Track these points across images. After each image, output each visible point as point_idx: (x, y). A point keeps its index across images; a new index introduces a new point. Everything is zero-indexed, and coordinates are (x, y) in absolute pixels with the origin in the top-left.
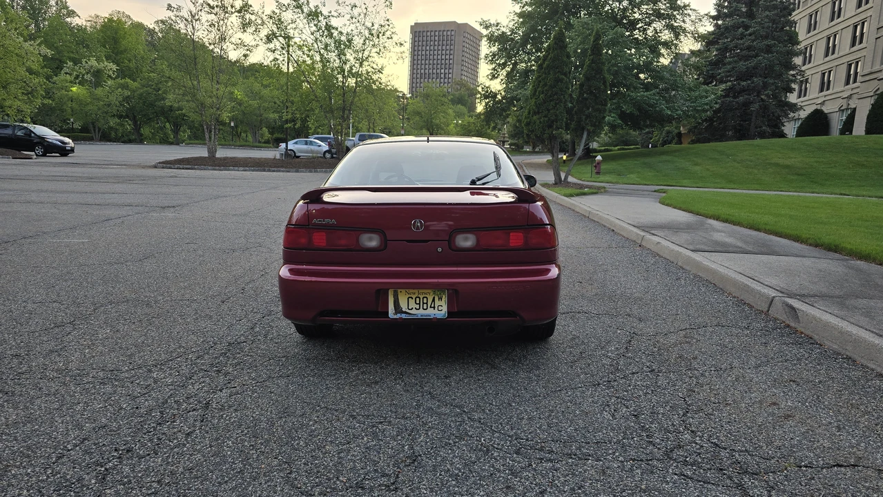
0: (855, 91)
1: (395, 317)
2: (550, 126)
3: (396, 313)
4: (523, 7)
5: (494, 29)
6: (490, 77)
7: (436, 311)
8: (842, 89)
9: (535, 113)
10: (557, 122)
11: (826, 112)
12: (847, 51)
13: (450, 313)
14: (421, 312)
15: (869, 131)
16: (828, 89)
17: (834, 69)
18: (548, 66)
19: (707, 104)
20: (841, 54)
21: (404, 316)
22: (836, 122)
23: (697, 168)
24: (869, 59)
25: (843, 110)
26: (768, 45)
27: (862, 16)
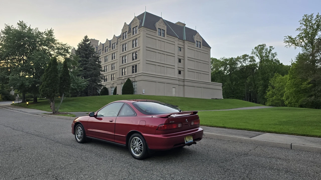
0: (114, 82)
2: (53, 92)
3: (186, 142)
7: (191, 140)
8: (111, 81)
11: (107, 88)
12: (111, 71)
15: (123, 94)
16: (106, 81)
17: (108, 75)
19: (84, 85)
20: (109, 72)
22: (111, 91)
23: (87, 105)
24: (119, 74)
25: (112, 88)
26: (94, 68)
27: (114, 62)
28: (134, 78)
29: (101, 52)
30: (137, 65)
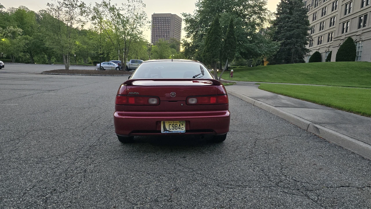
0: (331, 44)
1: (164, 132)
2: (213, 57)
3: (164, 131)
4: (200, 8)
5: (188, 17)
6: (187, 37)
7: (181, 130)
8: (326, 43)
9: (207, 52)
10: (216, 56)
11: (320, 53)
12: (328, 29)
13: (186, 131)
14: (175, 130)
15: (337, 60)
16: (321, 43)
17: (323, 35)
18: (212, 32)
19: (274, 49)
20: (326, 30)
21: (167, 132)
22: (324, 57)
24: (336, 32)
25: (327, 52)
26: (298, 26)
27: (334, 15)
28: (359, 36)
29: (318, 3)
30: (368, 14)
